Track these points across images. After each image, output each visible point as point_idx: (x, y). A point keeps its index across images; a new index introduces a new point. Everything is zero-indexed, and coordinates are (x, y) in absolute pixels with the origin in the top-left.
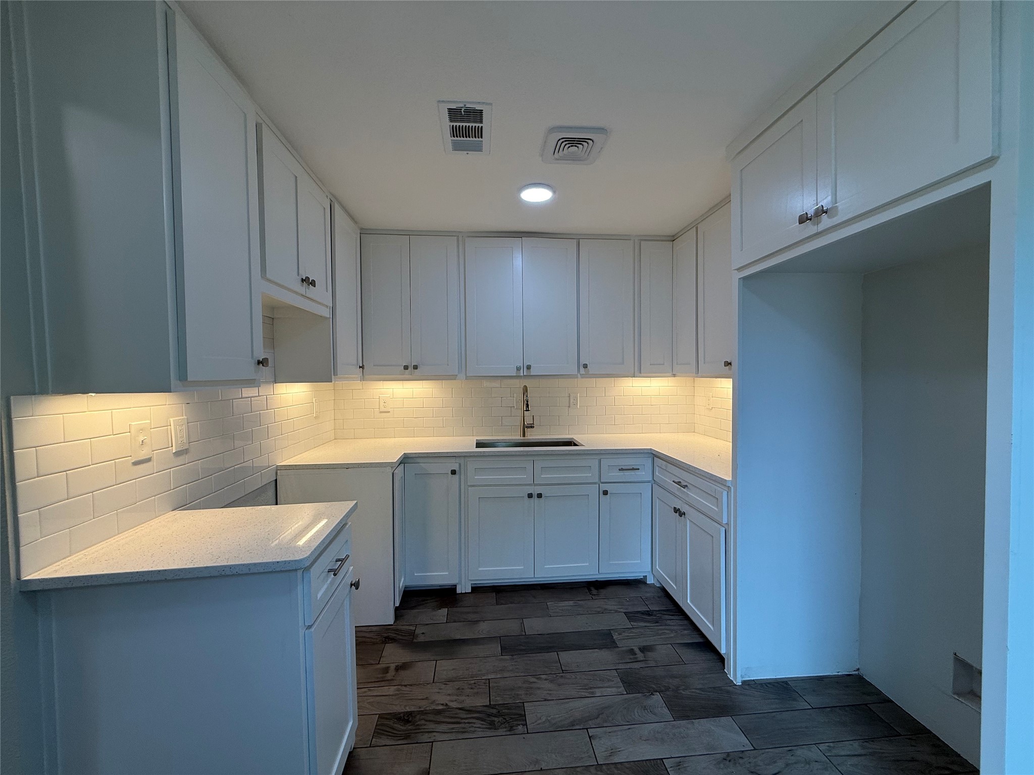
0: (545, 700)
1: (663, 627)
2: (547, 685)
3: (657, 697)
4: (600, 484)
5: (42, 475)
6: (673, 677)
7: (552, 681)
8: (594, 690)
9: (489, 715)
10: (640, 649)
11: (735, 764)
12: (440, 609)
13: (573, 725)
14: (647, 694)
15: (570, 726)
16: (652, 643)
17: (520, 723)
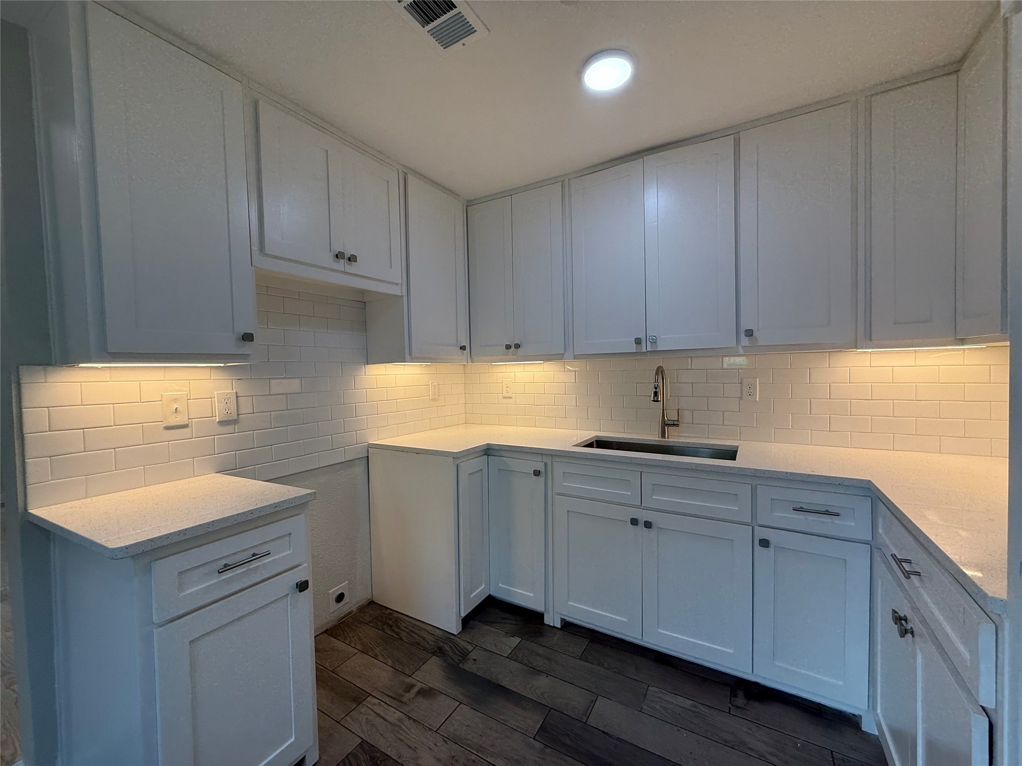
4: (756, 528)
5: (53, 430)
12: (512, 637)
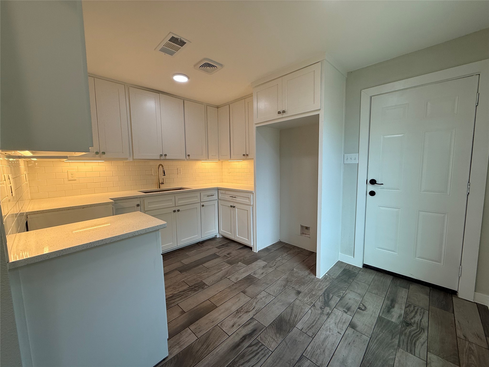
0: (208, 277)
1: (230, 247)
2: (205, 274)
3: (240, 263)
4: (201, 203)
6: (240, 257)
7: (206, 272)
8: (221, 269)
9: (192, 289)
10: (227, 254)
11: (266, 267)
13: (222, 278)
14: (237, 263)
15: (221, 279)
16: (230, 252)
17: (205, 285)
